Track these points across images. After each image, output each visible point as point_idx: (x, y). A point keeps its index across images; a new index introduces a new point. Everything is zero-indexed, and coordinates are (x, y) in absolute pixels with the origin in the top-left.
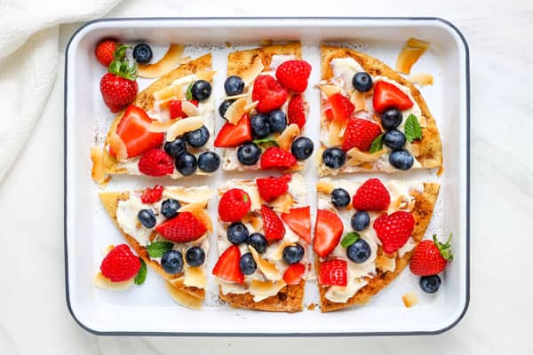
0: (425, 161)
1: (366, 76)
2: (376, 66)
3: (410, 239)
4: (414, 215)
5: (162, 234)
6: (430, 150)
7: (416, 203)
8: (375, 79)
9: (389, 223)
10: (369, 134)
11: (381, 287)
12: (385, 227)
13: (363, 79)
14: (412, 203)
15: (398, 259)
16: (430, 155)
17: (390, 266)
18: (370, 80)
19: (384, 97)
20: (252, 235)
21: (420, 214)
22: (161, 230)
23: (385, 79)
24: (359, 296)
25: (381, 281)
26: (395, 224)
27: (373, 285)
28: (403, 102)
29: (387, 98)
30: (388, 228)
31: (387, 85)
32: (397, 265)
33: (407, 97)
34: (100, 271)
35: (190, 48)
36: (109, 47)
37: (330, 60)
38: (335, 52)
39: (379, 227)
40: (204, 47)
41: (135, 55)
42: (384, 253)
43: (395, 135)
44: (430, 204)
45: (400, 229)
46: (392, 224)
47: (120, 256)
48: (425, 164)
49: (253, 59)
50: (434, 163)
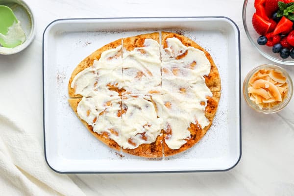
6: (215, 83)
11: (194, 144)
16: (215, 85)
21: (211, 107)
24: (183, 148)
25: (193, 141)
27: (189, 143)
37: (166, 39)
38: (168, 35)
44: (216, 103)
48: (212, 90)
49: (135, 41)
50: (216, 89)
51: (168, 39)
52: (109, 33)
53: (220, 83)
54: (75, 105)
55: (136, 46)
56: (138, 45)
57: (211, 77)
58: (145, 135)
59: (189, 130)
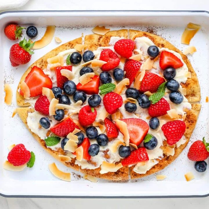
0: (191, 98)
1: (155, 48)
2: (162, 42)
3: (183, 137)
4: (185, 122)
5: (54, 132)
6: (193, 91)
7: (187, 116)
8: (161, 49)
9: (171, 127)
10: (156, 82)
11: (166, 165)
12: (168, 129)
13: (154, 49)
14: (184, 116)
15: (176, 148)
16: (193, 94)
17: (171, 152)
18: (158, 50)
19: (166, 60)
20: (100, 135)
21: (189, 122)
22: (53, 130)
23: (167, 50)
24: (153, 170)
25: (166, 161)
26: (174, 128)
27: (162, 164)
28: (177, 63)
29: (168, 61)
30: (170, 130)
31: (168, 53)
32: (175, 152)
33: (179, 60)
34: (7, 160)
35: (60, 29)
36: (12, 28)
38: (137, 34)
39: (165, 129)
40: (68, 28)
41: (28, 33)
42: (168, 145)
43: (173, 83)
44: (195, 117)
45: (177, 130)
46: (173, 127)
47: (18, 151)
48: (190, 100)
49: (99, 39)
50: (195, 99)
51: (136, 38)
52: (66, 29)
53: (200, 91)
54: (24, 115)
55: (100, 45)
56: (103, 44)
57: (189, 84)
58: (108, 153)
59: (162, 148)
